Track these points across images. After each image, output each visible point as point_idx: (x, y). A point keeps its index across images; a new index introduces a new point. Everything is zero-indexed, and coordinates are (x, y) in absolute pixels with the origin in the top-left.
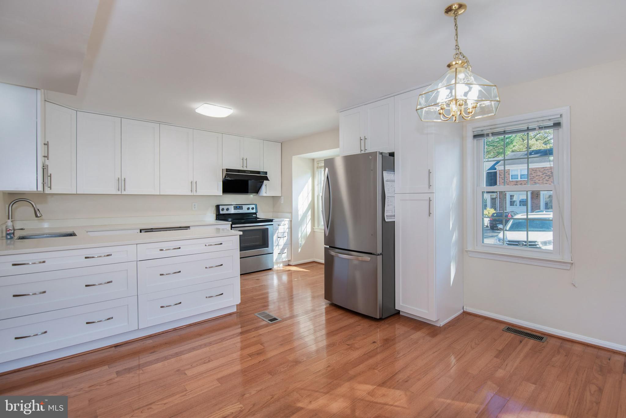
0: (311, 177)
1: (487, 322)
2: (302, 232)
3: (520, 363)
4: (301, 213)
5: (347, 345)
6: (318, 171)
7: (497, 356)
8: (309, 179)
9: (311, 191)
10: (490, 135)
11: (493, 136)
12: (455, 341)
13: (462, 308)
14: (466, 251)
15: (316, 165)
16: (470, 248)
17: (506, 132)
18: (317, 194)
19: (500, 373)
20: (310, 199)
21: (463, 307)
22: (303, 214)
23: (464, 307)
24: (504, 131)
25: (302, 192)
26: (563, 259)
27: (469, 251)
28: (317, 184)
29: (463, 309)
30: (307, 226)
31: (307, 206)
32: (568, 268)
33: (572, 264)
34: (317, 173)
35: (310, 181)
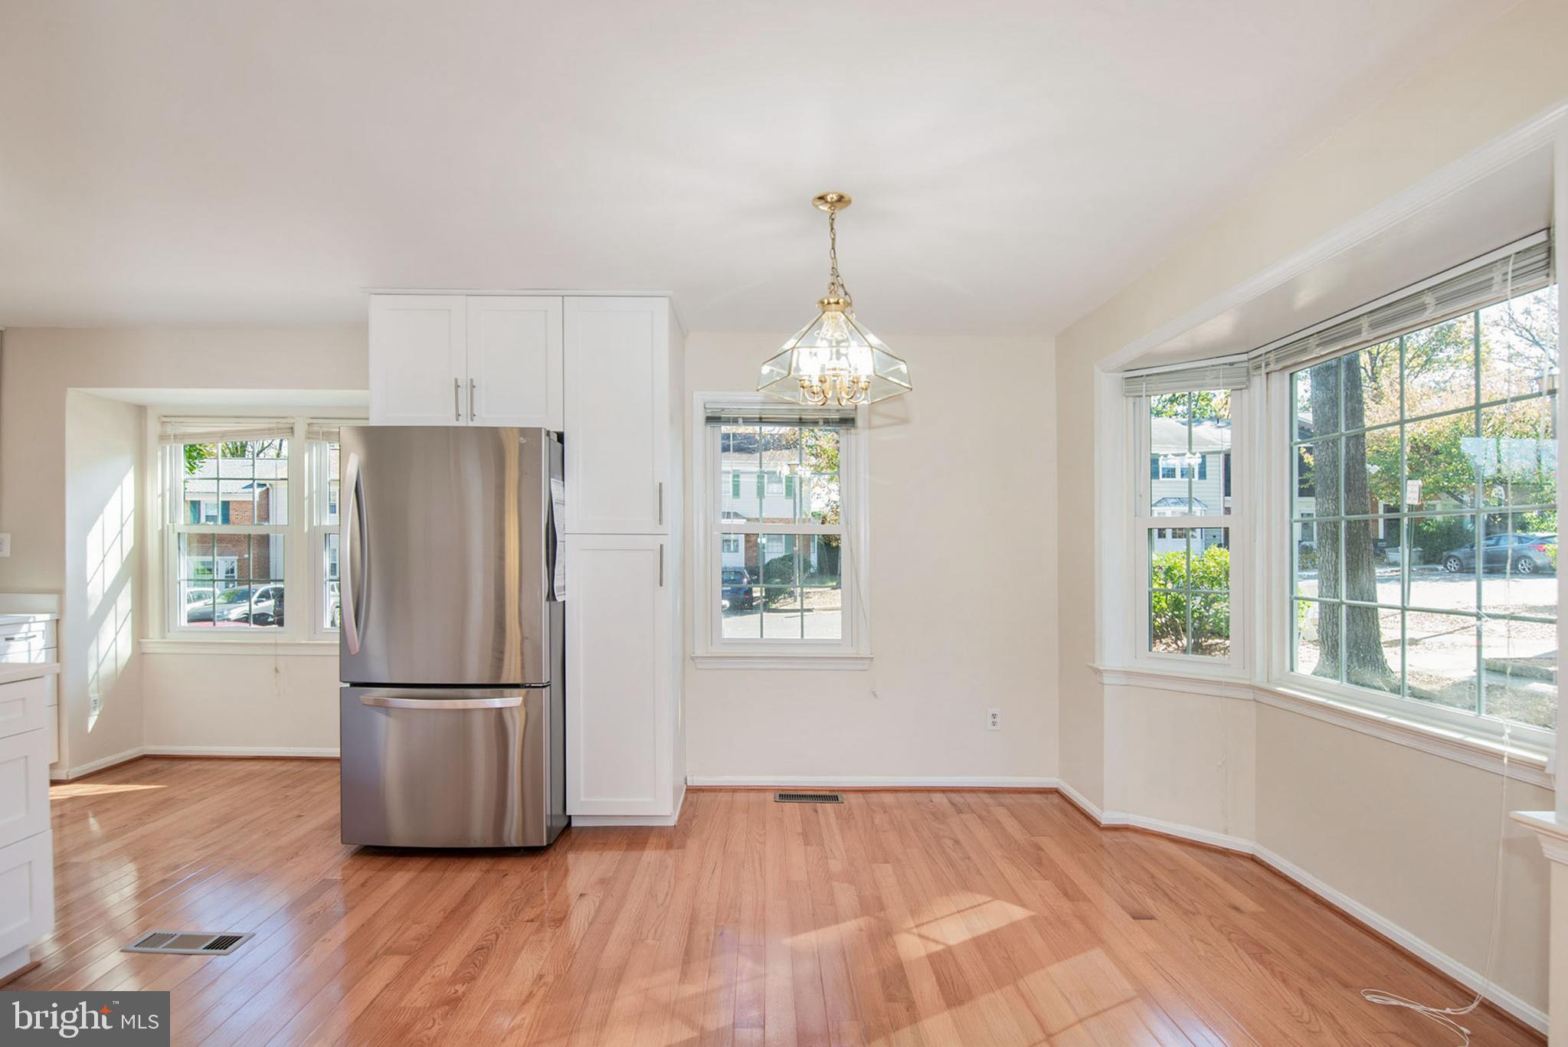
0: (133, 468)
1: (740, 797)
2: (100, 660)
3: (844, 842)
4: (96, 590)
5: (527, 921)
6: (163, 449)
7: (807, 843)
8: (126, 474)
9: (132, 517)
10: (741, 421)
11: (745, 425)
12: (726, 843)
13: (684, 782)
14: (692, 658)
15: (153, 428)
16: (699, 652)
17: (763, 420)
18: (160, 528)
19: (835, 866)
20: (129, 542)
21: (686, 780)
22: (105, 595)
23: (688, 779)
24: (761, 418)
25: (101, 517)
26: (857, 654)
27: (697, 657)
28: (160, 492)
29: (686, 783)
30: (114, 636)
31: (119, 566)
32: (866, 667)
33: (872, 658)
34: (160, 453)
35: (129, 480)
